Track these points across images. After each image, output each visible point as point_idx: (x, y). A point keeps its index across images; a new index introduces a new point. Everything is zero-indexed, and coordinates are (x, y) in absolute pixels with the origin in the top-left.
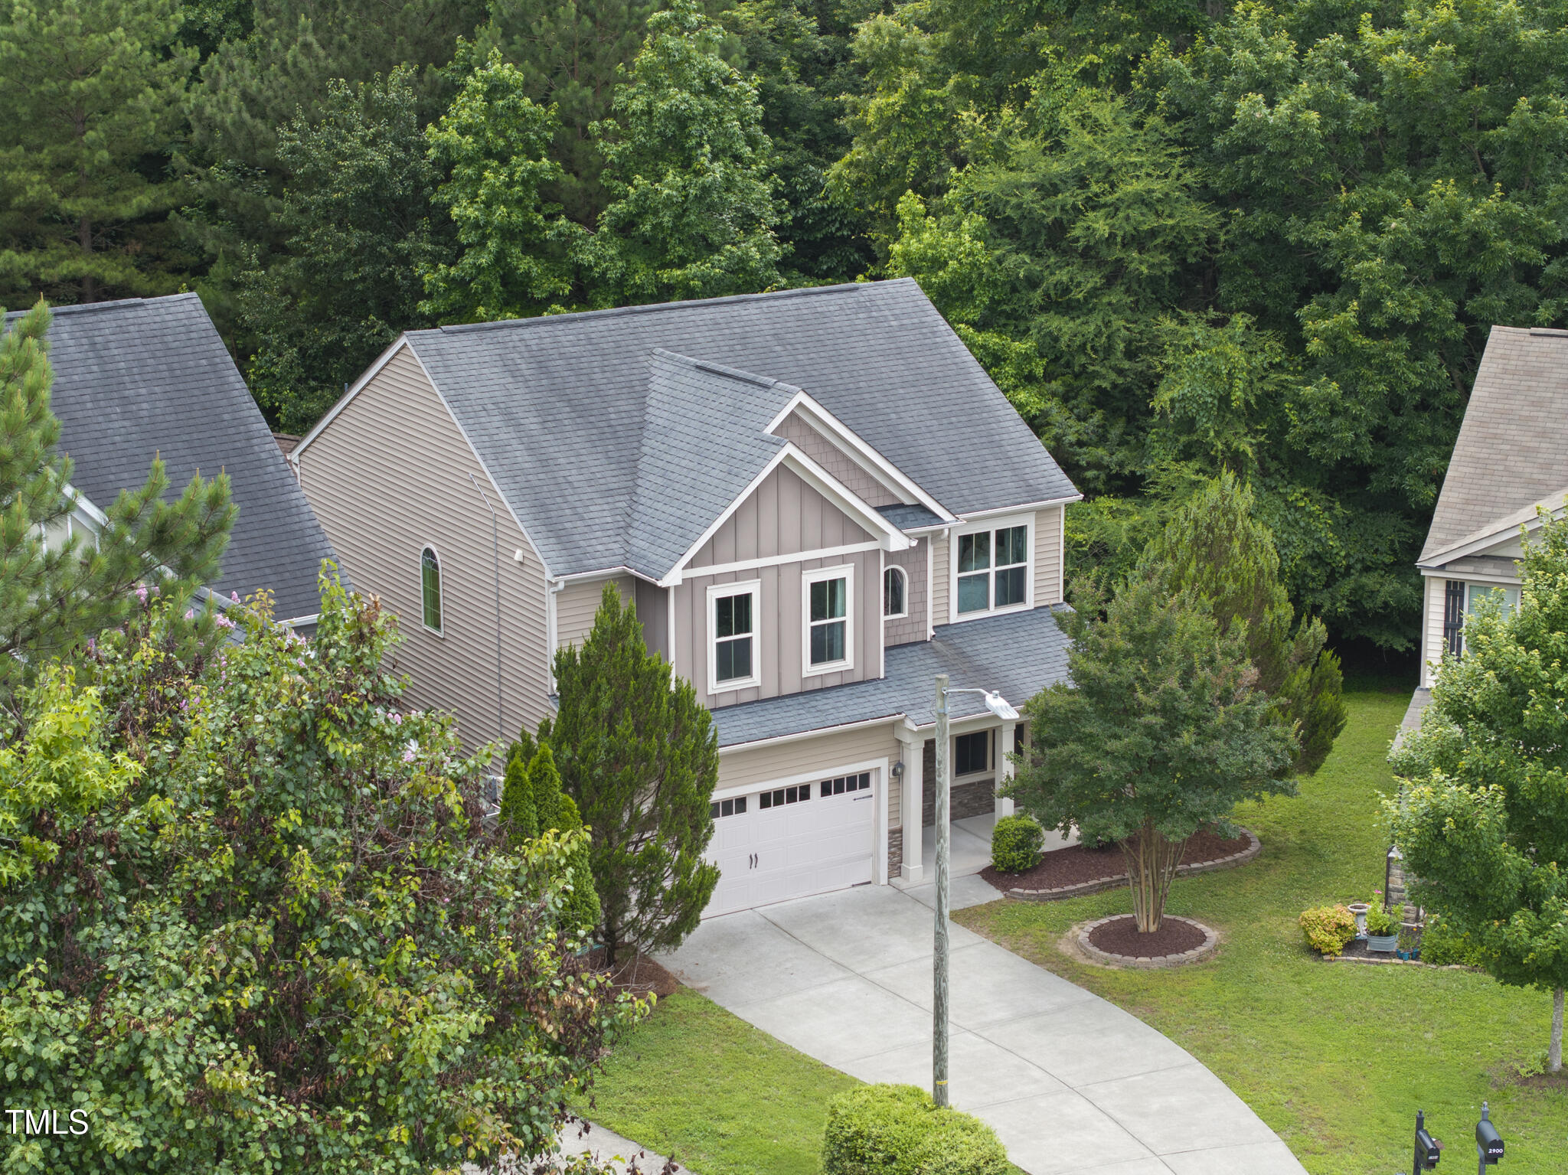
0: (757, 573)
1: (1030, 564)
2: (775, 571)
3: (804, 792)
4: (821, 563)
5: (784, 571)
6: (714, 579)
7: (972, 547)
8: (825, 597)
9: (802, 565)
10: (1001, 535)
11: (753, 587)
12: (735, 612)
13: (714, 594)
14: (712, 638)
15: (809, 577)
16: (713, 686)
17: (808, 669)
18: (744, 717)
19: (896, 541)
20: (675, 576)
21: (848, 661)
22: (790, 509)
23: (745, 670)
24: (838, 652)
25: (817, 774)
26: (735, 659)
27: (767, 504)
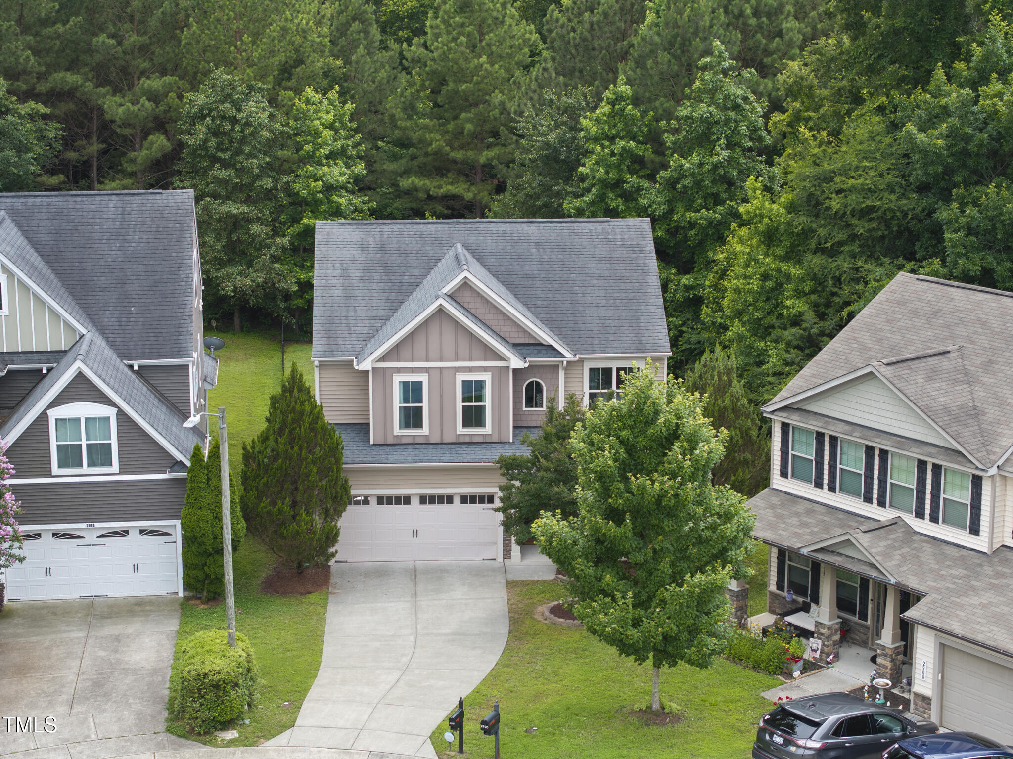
0: (426, 370)
2: (438, 371)
3: (450, 500)
4: (470, 370)
5: (445, 372)
6: (399, 370)
7: (599, 376)
8: (473, 391)
9: (458, 369)
11: (424, 378)
12: (413, 391)
13: (398, 378)
14: (397, 403)
15: (461, 377)
16: (397, 430)
17: (460, 430)
18: (410, 450)
19: (516, 362)
20: (366, 365)
21: (488, 429)
22: (449, 336)
23: (418, 424)
24: (480, 423)
25: (457, 490)
26: (412, 418)
27: (434, 331)
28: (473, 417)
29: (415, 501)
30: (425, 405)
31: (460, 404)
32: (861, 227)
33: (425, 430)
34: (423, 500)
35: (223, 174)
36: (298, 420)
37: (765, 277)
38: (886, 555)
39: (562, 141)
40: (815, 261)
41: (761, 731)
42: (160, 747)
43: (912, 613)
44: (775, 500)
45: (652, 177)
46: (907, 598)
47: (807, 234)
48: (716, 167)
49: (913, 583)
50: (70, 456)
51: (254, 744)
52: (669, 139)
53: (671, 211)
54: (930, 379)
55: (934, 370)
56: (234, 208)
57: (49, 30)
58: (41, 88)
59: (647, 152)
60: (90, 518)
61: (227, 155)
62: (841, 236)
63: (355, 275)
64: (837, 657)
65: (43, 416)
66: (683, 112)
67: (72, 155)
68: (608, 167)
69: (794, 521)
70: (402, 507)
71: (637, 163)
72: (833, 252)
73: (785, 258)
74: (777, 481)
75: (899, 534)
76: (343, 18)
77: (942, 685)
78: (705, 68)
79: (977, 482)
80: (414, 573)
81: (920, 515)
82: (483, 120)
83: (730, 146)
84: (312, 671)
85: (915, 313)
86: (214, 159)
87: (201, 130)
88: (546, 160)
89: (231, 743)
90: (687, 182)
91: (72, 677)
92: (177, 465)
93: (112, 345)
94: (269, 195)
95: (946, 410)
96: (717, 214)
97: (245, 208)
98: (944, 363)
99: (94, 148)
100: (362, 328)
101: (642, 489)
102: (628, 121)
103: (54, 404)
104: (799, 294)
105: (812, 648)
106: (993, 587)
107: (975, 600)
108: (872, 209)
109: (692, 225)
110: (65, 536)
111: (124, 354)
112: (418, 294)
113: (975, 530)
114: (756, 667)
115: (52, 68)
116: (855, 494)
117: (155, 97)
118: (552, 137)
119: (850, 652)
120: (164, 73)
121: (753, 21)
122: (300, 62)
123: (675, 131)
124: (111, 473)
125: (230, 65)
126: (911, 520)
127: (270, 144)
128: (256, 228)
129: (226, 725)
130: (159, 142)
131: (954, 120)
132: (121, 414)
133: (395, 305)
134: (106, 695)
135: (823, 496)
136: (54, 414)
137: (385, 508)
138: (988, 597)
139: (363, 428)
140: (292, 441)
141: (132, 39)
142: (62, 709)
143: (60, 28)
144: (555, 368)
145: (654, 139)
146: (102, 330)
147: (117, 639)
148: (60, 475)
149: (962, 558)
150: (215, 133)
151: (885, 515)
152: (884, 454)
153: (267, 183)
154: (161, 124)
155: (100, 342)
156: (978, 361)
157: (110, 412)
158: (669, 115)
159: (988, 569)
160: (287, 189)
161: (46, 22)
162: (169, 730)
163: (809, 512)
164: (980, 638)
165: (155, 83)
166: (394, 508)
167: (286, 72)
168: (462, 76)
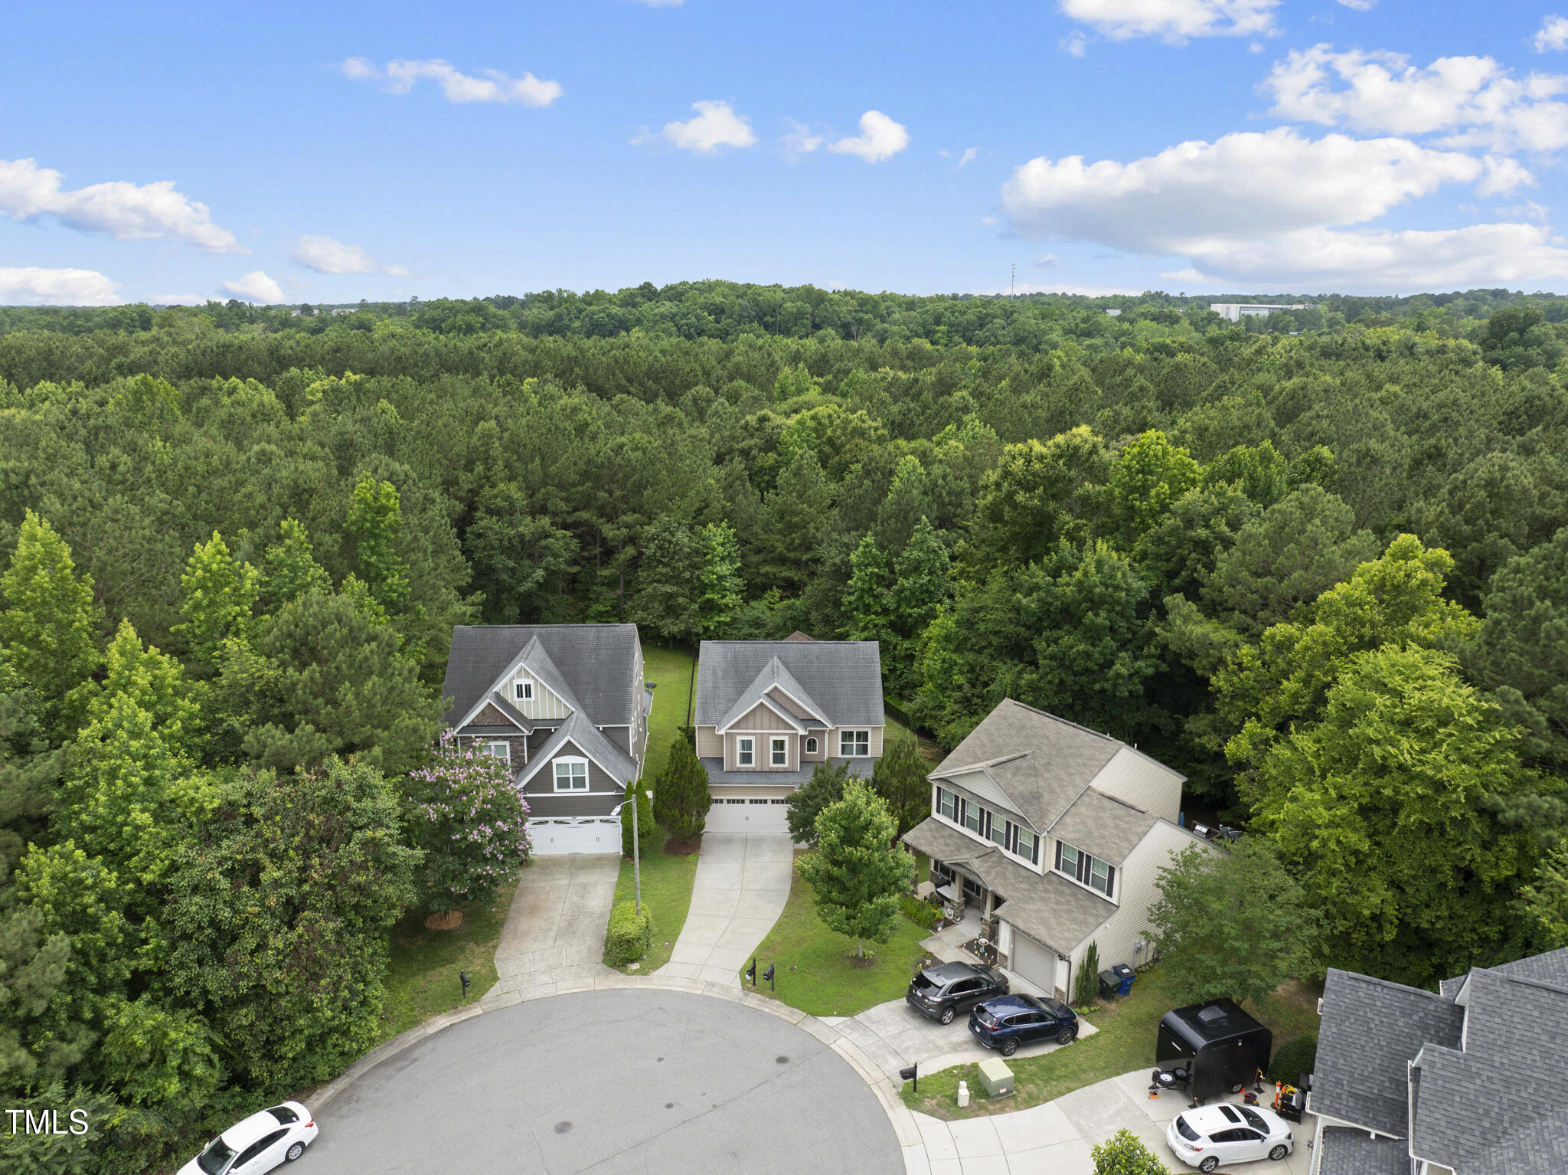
0: (754, 734)
1: (869, 743)
2: (760, 734)
3: (766, 802)
4: (777, 734)
5: (764, 735)
6: (739, 734)
7: (847, 736)
8: (779, 745)
9: (771, 734)
10: (859, 734)
11: (753, 738)
12: (747, 745)
13: (739, 738)
14: (739, 750)
15: (772, 738)
16: (738, 765)
17: (772, 765)
18: (745, 777)
19: (802, 732)
20: (722, 732)
21: (786, 765)
22: (766, 717)
23: (750, 762)
24: (783, 762)
25: (769, 798)
26: (746, 758)
27: (758, 714)
28: (779, 758)
29: (747, 802)
30: (753, 752)
31: (772, 752)
32: (995, 641)
33: (753, 765)
34: (751, 802)
35: (664, 570)
36: (684, 767)
37: (944, 661)
38: (987, 872)
39: (842, 561)
40: (971, 656)
41: (911, 987)
42: (598, 973)
43: (998, 912)
44: (933, 826)
45: (889, 587)
46: (998, 901)
47: (966, 639)
48: (922, 585)
49: (1001, 892)
50: (564, 783)
51: (646, 974)
52: (897, 568)
53: (899, 606)
54: (1014, 774)
55: (1017, 768)
56: (668, 588)
57: (573, 490)
58: (570, 520)
59: (885, 572)
60: (574, 814)
61: (666, 560)
62: (984, 643)
63: (720, 674)
64: (962, 917)
65: (550, 762)
66: (905, 554)
67: (585, 554)
68: (864, 581)
69: (942, 841)
70: (740, 805)
71: (880, 579)
72: (979, 652)
73: (955, 651)
74: (935, 814)
75: (995, 858)
76: (730, 479)
77: (1013, 950)
78: (917, 530)
79: (1037, 839)
80: (745, 841)
81: (1007, 848)
82: (804, 537)
83: (930, 573)
84: (681, 919)
85: (1011, 725)
86: (660, 562)
87: (652, 546)
88: (834, 572)
89: (635, 972)
90: (907, 593)
91: (558, 918)
92: (619, 788)
93: (589, 716)
94: (688, 581)
95: (1022, 795)
96: (922, 610)
97: (675, 589)
98: (1024, 763)
99: (598, 550)
100: (721, 707)
101: (851, 853)
102: (874, 557)
103: (555, 756)
104: (961, 672)
105: (948, 912)
106: (1043, 899)
107: (1032, 907)
108: (999, 632)
109: (910, 615)
110: (561, 822)
111: (595, 721)
112: (751, 688)
113: (1035, 862)
114: (918, 923)
115: (575, 510)
116: (975, 829)
117: (628, 526)
118: (837, 560)
119: (971, 913)
120: (634, 512)
121: (947, 500)
122: (707, 506)
123: (900, 564)
124: (585, 792)
125: (669, 511)
126: (1002, 849)
127: (688, 556)
128: (681, 600)
129: (633, 961)
130: (630, 551)
131: (1042, 594)
132: (590, 762)
133: (740, 693)
134: (574, 933)
135: (958, 827)
136: (555, 762)
137: (731, 805)
138: (1039, 905)
139: (720, 761)
140: (680, 778)
141: (618, 493)
142: (550, 942)
143: (580, 489)
144: (823, 732)
145: (889, 565)
146: (584, 707)
147: (584, 886)
148: (558, 792)
149: (1028, 877)
150: (660, 548)
151: (990, 844)
152: (989, 814)
153: (687, 575)
154: (632, 540)
155: (583, 715)
156: (1042, 762)
157: (585, 761)
158: (898, 555)
159: (1040, 886)
160: (698, 578)
161: (574, 485)
162: (604, 961)
163: (950, 836)
164: (1032, 933)
165: (629, 518)
166: (736, 805)
167: (699, 511)
168: (795, 513)
